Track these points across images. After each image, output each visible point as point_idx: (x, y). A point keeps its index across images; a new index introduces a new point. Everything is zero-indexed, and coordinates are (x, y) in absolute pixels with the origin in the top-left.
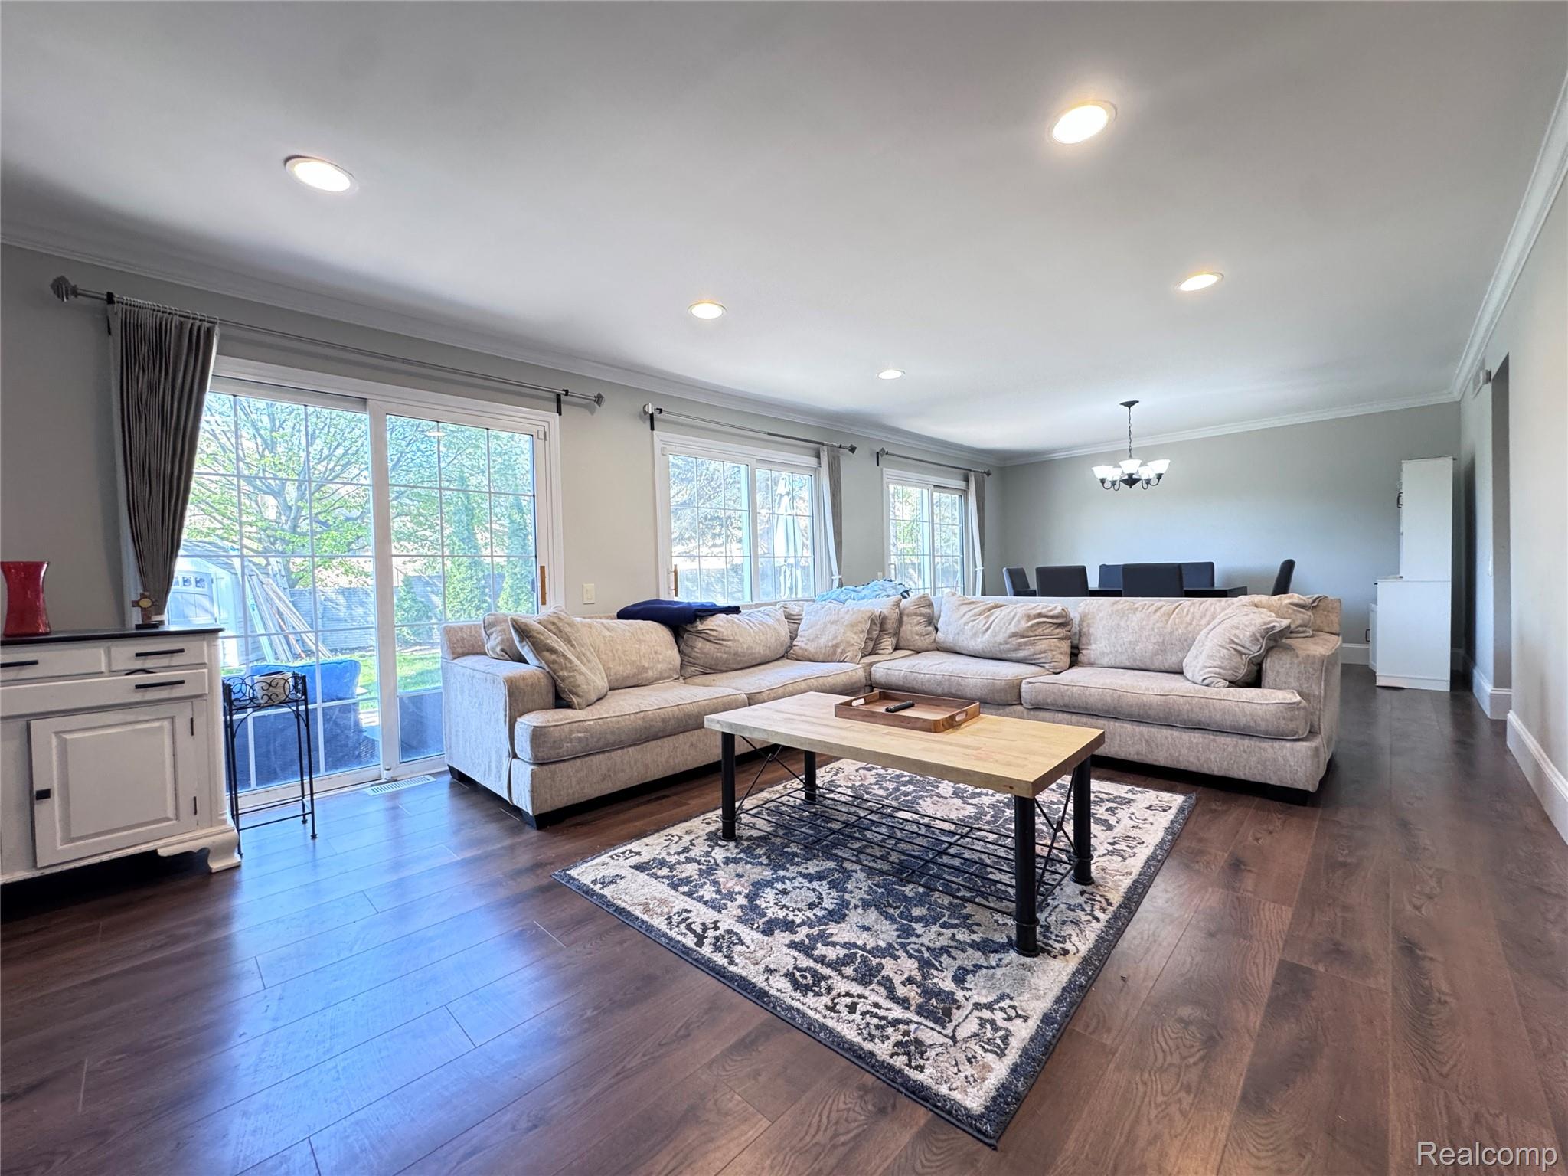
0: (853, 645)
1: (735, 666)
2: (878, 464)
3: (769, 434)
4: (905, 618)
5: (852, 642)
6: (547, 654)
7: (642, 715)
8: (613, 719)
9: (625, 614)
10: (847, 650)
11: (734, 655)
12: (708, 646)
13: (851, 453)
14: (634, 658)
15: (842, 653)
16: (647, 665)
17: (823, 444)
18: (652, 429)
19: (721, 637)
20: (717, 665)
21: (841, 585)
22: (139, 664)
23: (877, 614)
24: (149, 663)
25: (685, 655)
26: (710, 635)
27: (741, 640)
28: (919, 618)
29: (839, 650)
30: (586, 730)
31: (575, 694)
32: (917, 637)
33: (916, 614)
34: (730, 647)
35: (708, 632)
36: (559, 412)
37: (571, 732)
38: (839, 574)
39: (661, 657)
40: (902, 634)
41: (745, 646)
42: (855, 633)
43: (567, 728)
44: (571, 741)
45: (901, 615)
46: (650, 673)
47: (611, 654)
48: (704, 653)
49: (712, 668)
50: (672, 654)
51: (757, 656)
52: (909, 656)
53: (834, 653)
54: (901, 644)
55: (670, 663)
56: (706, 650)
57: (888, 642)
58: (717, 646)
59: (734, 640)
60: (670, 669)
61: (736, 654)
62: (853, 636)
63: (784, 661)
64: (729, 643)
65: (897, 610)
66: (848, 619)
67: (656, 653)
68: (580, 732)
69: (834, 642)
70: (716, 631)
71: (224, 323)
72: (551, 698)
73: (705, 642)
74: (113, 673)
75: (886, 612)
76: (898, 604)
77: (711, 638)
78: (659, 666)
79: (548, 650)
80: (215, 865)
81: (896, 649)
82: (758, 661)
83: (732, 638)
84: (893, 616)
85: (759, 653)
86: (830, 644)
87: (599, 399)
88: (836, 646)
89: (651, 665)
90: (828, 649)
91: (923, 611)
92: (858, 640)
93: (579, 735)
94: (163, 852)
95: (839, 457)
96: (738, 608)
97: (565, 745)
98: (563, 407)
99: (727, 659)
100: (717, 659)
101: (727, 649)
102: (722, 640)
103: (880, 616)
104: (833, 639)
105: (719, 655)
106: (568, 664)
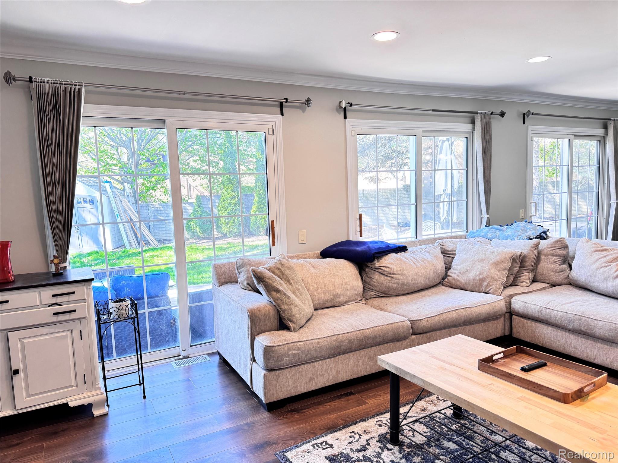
0: (496, 280)
1: (402, 292)
2: (524, 123)
3: (433, 111)
4: (542, 257)
5: (496, 277)
6: (274, 293)
7: (335, 337)
8: (316, 341)
9: (326, 254)
10: (491, 283)
11: (402, 284)
12: (382, 278)
13: (500, 117)
14: (331, 288)
15: (487, 286)
16: (339, 293)
17: (477, 113)
18: (345, 118)
19: (392, 272)
20: (389, 291)
21: (489, 224)
22: (54, 300)
23: (518, 254)
24: (59, 300)
25: (366, 283)
26: (384, 271)
27: (406, 273)
28: (555, 257)
29: (485, 284)
30: (298, 349)
31: (291, 321)
32: (552, 273)
33: (553, 255)
34: (399, 279)
35: (382, 268)
36: (282, 114)
37: (289, 349)
38: (488, 214)
39: (349, 287)
40: (539, 270)
41: (410, 279)
42: (499, 271)
43: (286, 347)
44: (289, 356)
45: (539, 255)
46: (342, 298)
47: (315, 286)
48: (379, 283)
49: (387, 294)
50: (358, 284)
51: (419, 285)
52: (544, 288)
53: (481, 285)
54: (539, 277)
55: (355, 290)
56: (381, 281)
57: (527, 276)
58: (389, 278)
59: (402, 274)
60: (355, 294)
61: (403, 284)
62: (497, 272)
63: (441, 288)
64: (398, 276)
65: (536, 251)
66: (494, 258)
67: (346, 284)
68: (294, 350)
69: (481, 277)
70: (389, 268)
71: (87, 85)
72: (276, 323)
73: (381, 275)
74: (43, 305)
75: (525, 252)
76: (536, 246)
77: (385, 273)
78: (348, 293)
79: (274, 291)
80: (96, 412)
81: (534, 281)
82: (420, 288)
83: (400, 273)
84: (532, 256)
86: (477, 278)
87: (308, 102)
88: (482, 280)
89: (343, 292)
90: (475, 282)
91: (559, 252)
92: (501, 276)
93: (294, 352)
94: (71, 404)
95: (490, 123)
96: (406, 247)
97: (285, 359)
98: (285, 109)
99: (396, 288)
100: (389, 287)
101: (397, 281)
102: (393, 274)
103: (520, 256)
104: (480, 274)
105: (390, 284)
106: (287, 300)
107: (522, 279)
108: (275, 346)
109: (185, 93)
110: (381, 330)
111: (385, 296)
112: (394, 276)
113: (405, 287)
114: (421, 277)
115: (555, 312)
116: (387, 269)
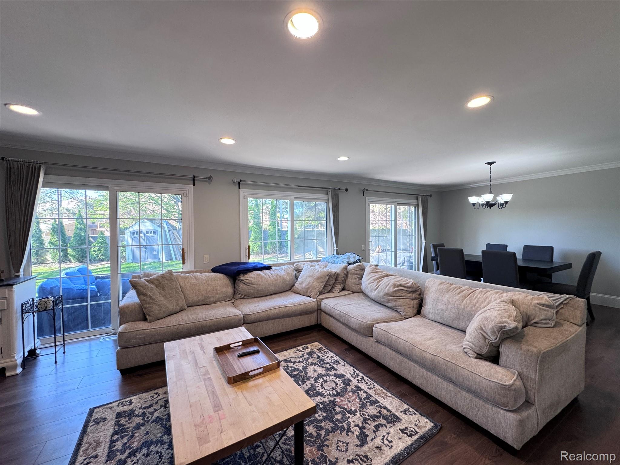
0: (315, 289)
1: (258, 296)
2: (363, 195)
3: (299, 186)
4: (349, 275)
5: (316, 287)
6: (142, 297)
7: (177, 326)
8: (161, 329)
9: (215, 270)
10: (312, 291)
11: (257, 291)
12: (245, 287)
13: (345, 191)
14: (203, 293)
15: (310, 292)
16: (210, 296)
17: (329, 189)
18: (239, 188)
19: (250, 283)
20: (249, 295)
23: (334, 273)
25: (235, 289)
26: (245, 282)
27: (261, 283)
28: (356, 275)
30: (145, 334)
31: (149, 315)
32: (354, 285)
33: (354, 274)
34: (255, 287)
35: (245, 280)
36: (194, 185)
37: (136, 335)
38: (337, 248)
39: (219, 292)
40: (347, 283)
41: (263, 287)
42: (318, 283)
43: (135, 333)
44: (136, 338)
45: (347, 273)
46: (212, 299)
48: (243, 290)
50: (229, 290)
51: (270, 291)
52: (349, 294)
53: (307, 292)
54: (347, 288)
56: (244, 288)
57: (339, 286)
58: (248, 287)
59: (258, 284)
61: (258, 290)
63: (290, 292)
64: (254, 285)
65: (345, 271)
66: (317, 275)
67: (216, 290)
68: (141, 335)
70: (249, 280)
73: (244, 284)
75: (338, 271)
76: (346, 268)
77: (246, 283)
78: (217, 296)
80: (8, 374)
81: (343, 289)
82: (272, 293)
83: (256, 283)
84: (342, 275)
85: (272, 290)
86: (306, 287)
87: (210, 178)
88: (308, 289)
90: (305, 289)
91: (358, 272)
92: (319, 286)
93: (141, 336)
95: (338, 195)
96: (271, 267)
97: (132, 341)
98: (195, 182)
99: (254, 293)
101: (253, 288)
102: (251, 284)
103: (335, 274)
104: (308, 285)
105: (249, 291)
106: (151, 301)
107: (335, 288)
108: (126, 332)
109: (120, 171)
110: (217, 321)
111: (247, 297)
112: (252, 285)
113: (260, 292)
114: (272, 286)
115: (336, 311)
116: (247, 281)
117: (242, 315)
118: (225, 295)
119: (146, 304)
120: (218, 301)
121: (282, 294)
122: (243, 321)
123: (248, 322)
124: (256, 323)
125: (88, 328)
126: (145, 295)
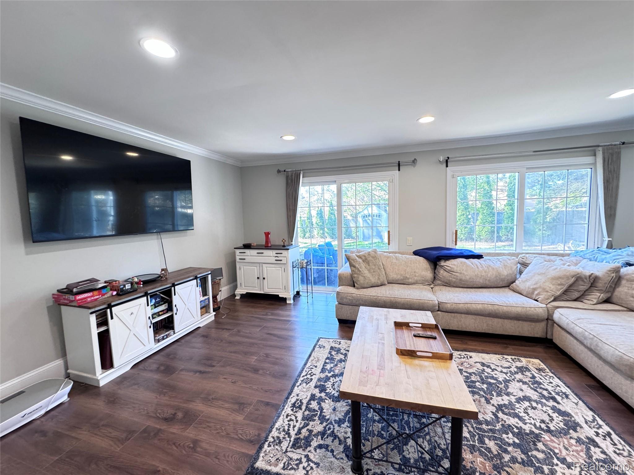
0: (547, 292)
1: (461, 286)
4: (624, 282)
5: (548, 289)
6: (352, 268)
9: (416, 253)
10: (541, 293)
12: (445, 274)
14: (402, 273)
15: (537, 295)
16: (408, 277)
17: (598, 146)
18: (447, 166)
19: (452, 270)
20: (450, 283)
21: (610, 246)
22: (276, 255)
24: (278, 255)
25: (435, 274)
27: (465, 273)
29: (536, 292)
31: (358, 284)
32: (632, 299)
34: (457, 276)
35: (445, 266)
36: (399, 170)
37: (347, 296)
38: (609, 237)
39: (417, 275)
41: (468, 277)
42: (553, 285)
44: (347, 299)
45: (619, 278)
46: (410, 280)
47: (392, 270)
48: (443, 276)
49: (448, 284)
50: (429, 274)
51: (477, 283)
52: (617, 311)
53: (533, 293)
54: (615, 300)
55: (424, 278)
57: (597, 295)
58: (449, 274)
59: (461, 273)
60: (423, 280)
61: (461, 280)
62: (551, 286)
64: (457, 274)
65: (613, 275)
66: (553, 273)
69: (535, 286)
71: (303, 170)
72: (349, 282)
73: (444, 271)
74: (273, 256)
75: (598, 273)
76: (616, 270)
77: (447, 270)
78: (416, 278)
80: (288, 302)
81: (607, 301)
82: (480, 286)
83: (459, 272)
84: (607, 279)
85: (480, 282)
86: (532, 287)
87: (414, 161)
88: (535, 289)
89: (411, 277)
90: (530, 289)
92: (556, 290)
93: (350, 298)
94: (280, 296)
95: (619, 153)
97: (344, 300)
98: (401, 167)
99: (455, 282)
100: (449, 280)
101: (455, 277)
102: (453, 272)
103: (590, 276)
104: (534, 285)
105: (451, 279)
107: (589, 297)
108: (341, 292)
110: (410, 301)
111: (447, 285)
112: (454, 273)
113: (463, 282)
114: (480, 278)
116: (449, 268)
117: (437, 302)
118: (423, 279)
119: (355, 274)
120: (416, 283)
121: (495, 289)
122: (437, 307)
123: (443, 310)
124: (453, 314)
125: (325, 285)
126: (354, 267)
